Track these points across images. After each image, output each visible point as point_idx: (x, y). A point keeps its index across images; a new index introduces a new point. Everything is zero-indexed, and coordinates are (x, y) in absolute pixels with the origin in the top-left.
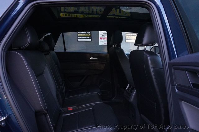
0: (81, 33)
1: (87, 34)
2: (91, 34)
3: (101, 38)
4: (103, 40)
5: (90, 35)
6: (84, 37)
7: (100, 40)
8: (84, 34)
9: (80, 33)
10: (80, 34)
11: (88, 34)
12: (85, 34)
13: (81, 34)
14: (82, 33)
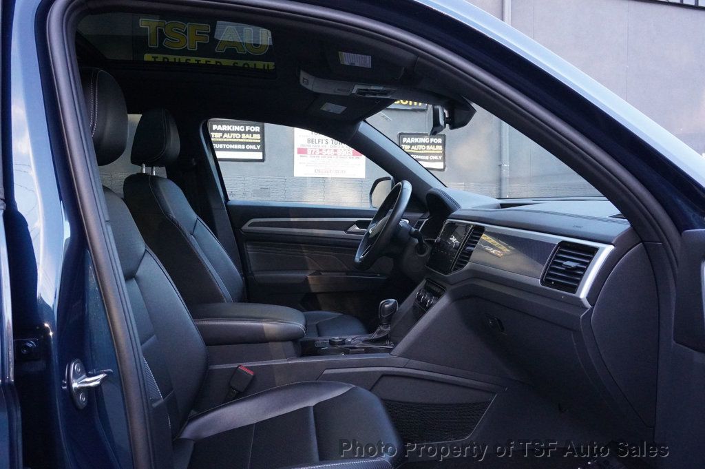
0: (225, 128)
1: (245, 132)
2: (262, 133)
3: (302, 151)
4: (307, 159)
5: (258, 136)
6: (235, 146)
7: (297, 156)
8: (236, 132)
9: (219, 128)
10: (220, 134)
11: (249, 132)
12: (241, 133)
13: (224, 132)
14: (229, 128)
